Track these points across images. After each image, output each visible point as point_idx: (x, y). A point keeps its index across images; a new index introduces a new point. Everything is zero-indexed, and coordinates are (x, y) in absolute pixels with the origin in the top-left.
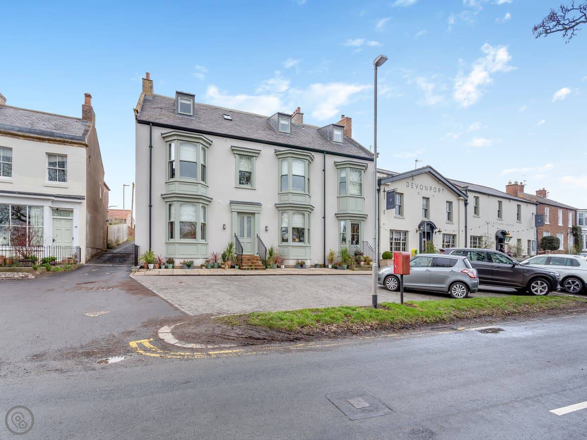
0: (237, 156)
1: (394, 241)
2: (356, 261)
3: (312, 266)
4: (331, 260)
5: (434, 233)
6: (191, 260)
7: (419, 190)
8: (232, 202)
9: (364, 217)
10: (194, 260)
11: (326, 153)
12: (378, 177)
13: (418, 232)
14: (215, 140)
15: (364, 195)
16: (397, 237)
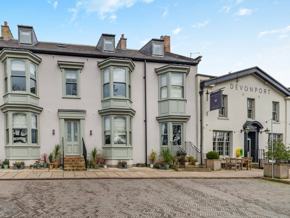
0: (63, 70)
1: (217, 141)
2: (180, 161)
3: (134, 165)
4: (153, 160)
5: (259, 133)
6: (22, 161)
7: (243, 91)
8: (59, 111)
9: (186, 119)
10: (25, 161)
11: (147, 61)
12: (201, 80)
13: (243, 132)
14: (44, 57)
15: (186, 97)
16: (220, 138)
